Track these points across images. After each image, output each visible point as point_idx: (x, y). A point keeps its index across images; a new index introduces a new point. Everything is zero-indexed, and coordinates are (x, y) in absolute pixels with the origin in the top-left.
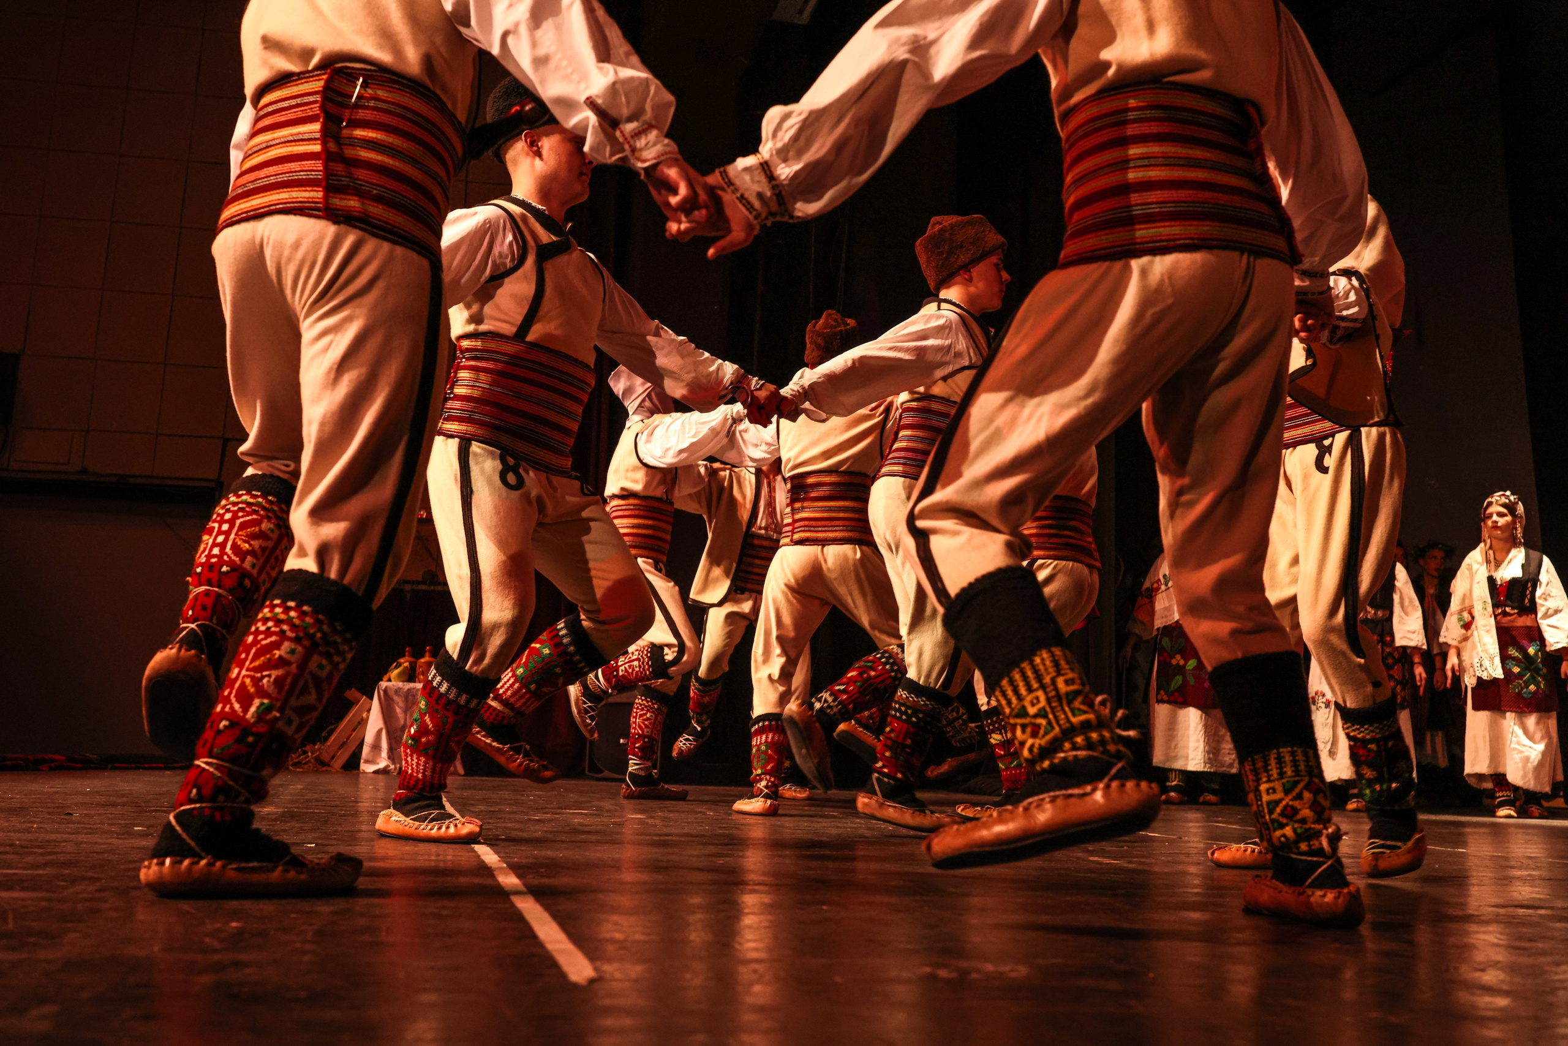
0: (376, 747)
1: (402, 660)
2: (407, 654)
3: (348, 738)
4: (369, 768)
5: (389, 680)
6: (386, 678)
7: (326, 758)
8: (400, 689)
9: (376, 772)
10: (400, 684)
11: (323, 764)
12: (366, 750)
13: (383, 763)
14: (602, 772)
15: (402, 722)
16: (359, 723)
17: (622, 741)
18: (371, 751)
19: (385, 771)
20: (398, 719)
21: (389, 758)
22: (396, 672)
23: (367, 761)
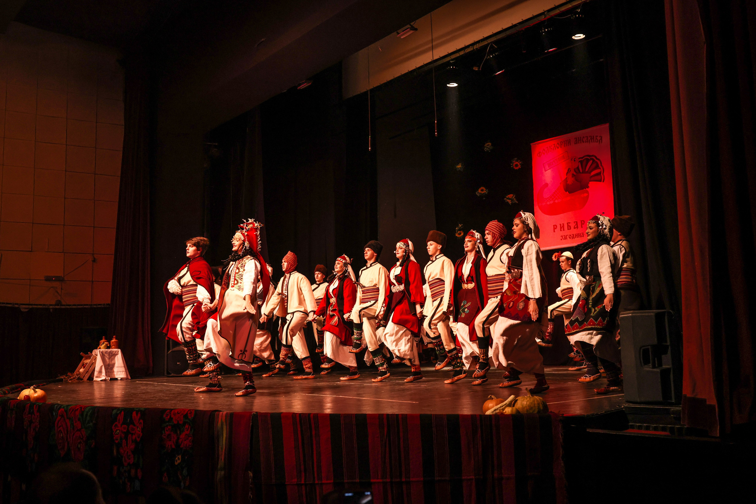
0: (100, 372)
1: (102, 341)
2: (103, 338)
3: (89, 370)
4: (99, 379)
5: (100, 348)
6: (98, 348)
7: (82, 377)
8: (107, 351)
9: (101, 381)
10: (107, 350)
11: (82, 379)
12: (96, 374)
13: (103, 378)
14: (171, 374)
15: (108, 362)
16: (92, 364)
17: (178, 363)
18: (98, 374)
19: (105, 380)
20: (107, 362)
21: (106, 375)
22: (103, 345)
23: (97, 377)
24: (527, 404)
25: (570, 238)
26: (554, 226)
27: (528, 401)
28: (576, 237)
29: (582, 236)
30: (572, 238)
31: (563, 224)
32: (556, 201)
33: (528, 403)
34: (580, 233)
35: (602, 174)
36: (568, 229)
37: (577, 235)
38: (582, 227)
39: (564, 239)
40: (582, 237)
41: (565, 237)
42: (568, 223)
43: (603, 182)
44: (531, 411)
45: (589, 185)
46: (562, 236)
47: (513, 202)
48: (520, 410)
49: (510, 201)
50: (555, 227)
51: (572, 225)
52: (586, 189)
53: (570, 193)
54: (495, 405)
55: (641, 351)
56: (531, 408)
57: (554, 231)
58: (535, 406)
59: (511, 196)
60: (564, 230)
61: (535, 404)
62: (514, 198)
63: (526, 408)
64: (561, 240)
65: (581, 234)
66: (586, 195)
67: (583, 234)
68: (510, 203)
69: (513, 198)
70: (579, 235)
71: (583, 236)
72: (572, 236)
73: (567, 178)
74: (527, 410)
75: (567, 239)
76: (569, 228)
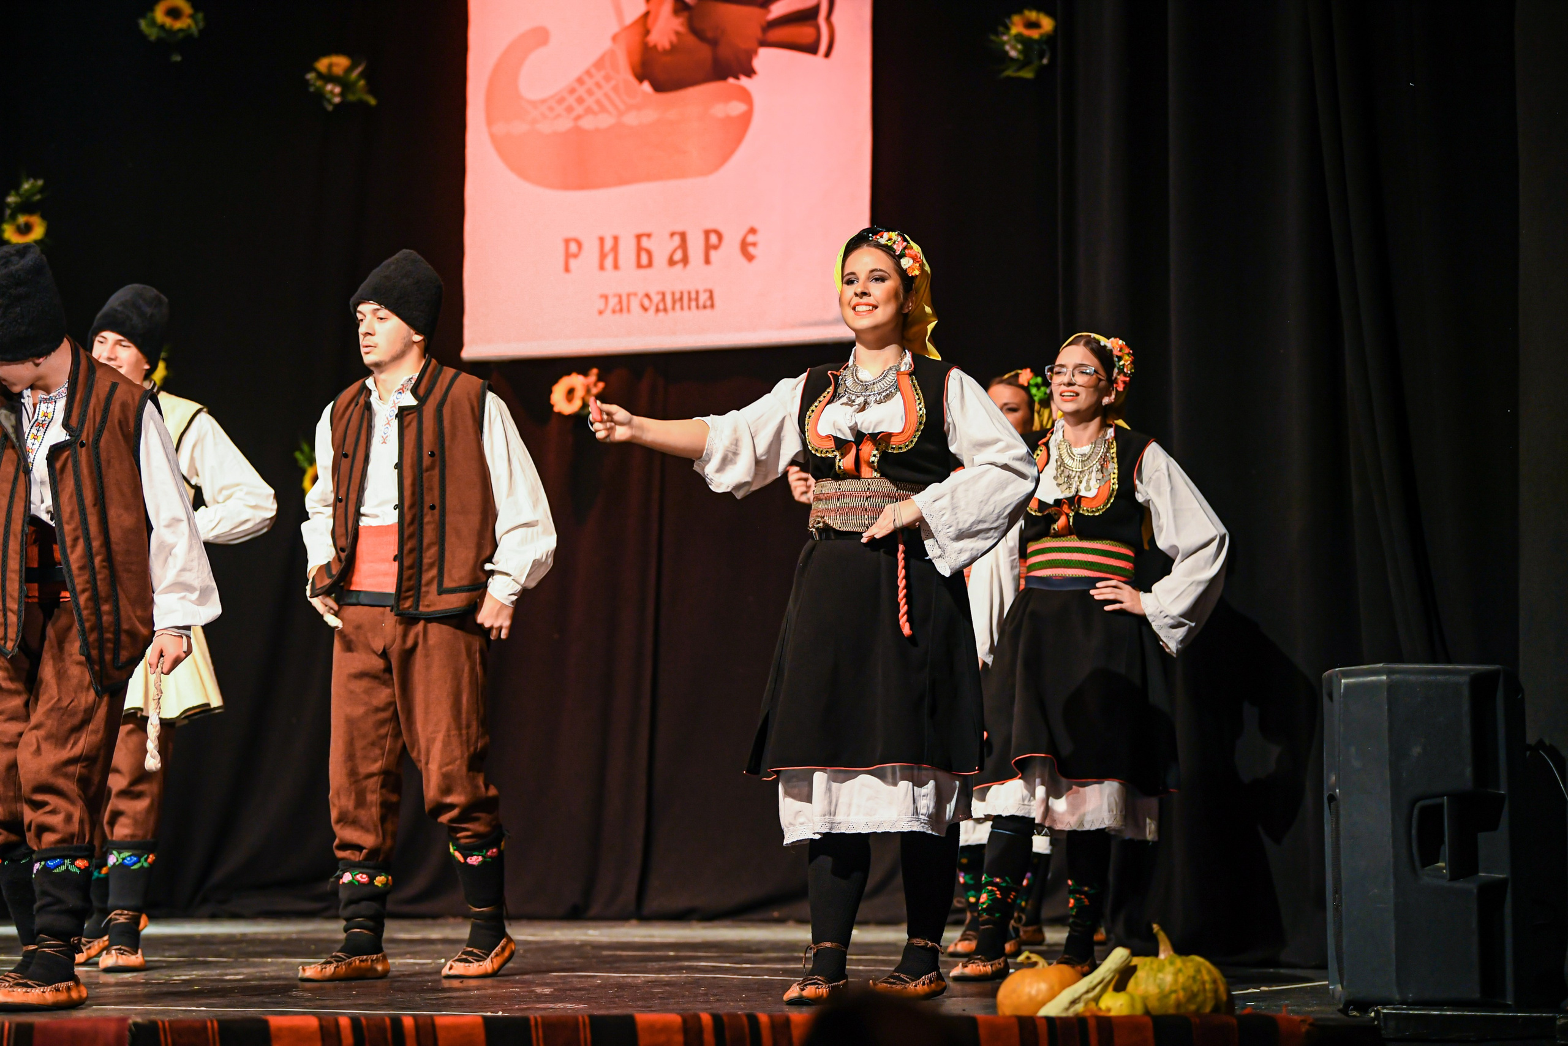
24: (1176, 981)
25: (645, 309)
26: (567, 242)
27: (1180, 970)
28: (678, 306)
29: (708, 303)
30: (657, 310)
31: (616, 239)
32: (588, 123)
33: (1181, 979)
34: (697, 293)
35: (822, 20)
36: (639, 266)
37: (681, 299)
38: (707, 261)
39: (614, 312)
40: (705, 307)
41: (620, 302)
42: (639, 237)
43: (827, 54)
44: (1192, 1007)
45: (757, 63)
46: (605, 297)
47: (351, 98)
48: (1153, 1004)
49: (337, 90)
50: (572, 249)
51: (662, 247)
52: (737, 78)
53: (659, 87)
54: (1056, 988)
55: (1416, 812)
56: (1192, 996)
57: (567, 269)
58: (1204, 990)
59: (340, 62)
60: (616, 266)
61: (1204, 983)
62: (362, 75)
63: (1173, 996)
64: (601, 313)
65: (703, 297)
66: (737, 108)
67: (711, 297)
68: (337, 100)
69: (354, 75)
70: (690, 299)
71: (712, 306)
72: (656, 298)
73: (646, 15)
74: (1178, 1005)
75: (629, 310)
76: (644, 260)
